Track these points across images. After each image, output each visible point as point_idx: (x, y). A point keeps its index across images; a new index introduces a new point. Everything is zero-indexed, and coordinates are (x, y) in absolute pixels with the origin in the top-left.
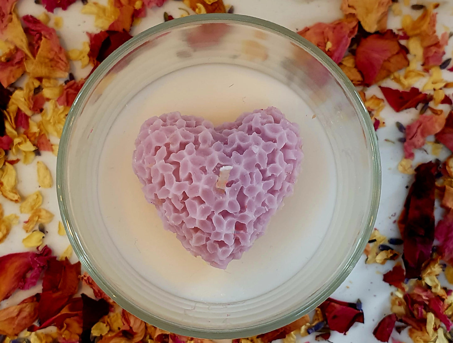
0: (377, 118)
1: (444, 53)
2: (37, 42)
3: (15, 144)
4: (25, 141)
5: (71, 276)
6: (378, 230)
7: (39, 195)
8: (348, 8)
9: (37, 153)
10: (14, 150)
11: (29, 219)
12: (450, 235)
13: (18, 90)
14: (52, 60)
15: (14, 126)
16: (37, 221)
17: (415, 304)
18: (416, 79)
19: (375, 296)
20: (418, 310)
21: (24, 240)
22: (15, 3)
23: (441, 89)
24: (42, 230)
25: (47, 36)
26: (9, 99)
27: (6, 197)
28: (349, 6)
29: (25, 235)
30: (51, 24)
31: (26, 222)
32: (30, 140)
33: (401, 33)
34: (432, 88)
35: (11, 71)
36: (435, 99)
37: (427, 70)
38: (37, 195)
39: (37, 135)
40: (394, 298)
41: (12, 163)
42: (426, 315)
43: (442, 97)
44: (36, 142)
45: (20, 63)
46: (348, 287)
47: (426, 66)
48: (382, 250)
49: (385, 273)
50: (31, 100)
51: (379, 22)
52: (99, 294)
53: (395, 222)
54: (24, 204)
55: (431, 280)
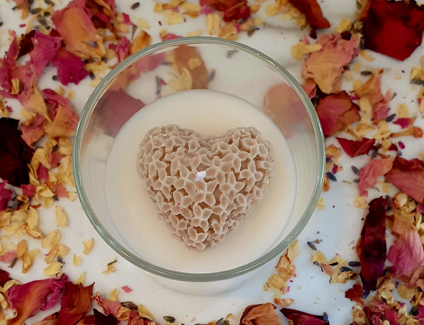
0: (336, 164)
1: (389, 109)
2: (54, 109)
3: (37, 191)
4: (46, 189)
5: (85, 296)
6: (339, 255)
7: (57, 232)
8: (307, 74)
9: (56, 198)
10: (36, 196)
11: (49, 253)
12: (400, 257)
13: (39, 149)
14: (66, 123)
15: (37, 177)
16: (57, 253)
17: (373, 314)
18: (367, 131)
19: (339, 310)
20: (375, 319)
21: (45, 269)
22: (36, 80)
23: (387, 138)
24: (60, 260)
25: (63, 104)
26: (32, 155)
27: (30, 235)
28: (308, 72)
29: (46, 266)
30: (66, 96)
31: (47, 255)
32: (50, 188)
33: (353, 95)
34: (381, 138)
35: (34, 133)
36: (383, 147)
37: (376, 124)
38: (56, 233)
39: (55, 183)
40: (355, 310)
41: (35, 207)
42: (383, 322)
43: (389, 145)
44: (54, 190)
45: (41, 126)
46: (315, 303)
47: (375, 120)
48: (343, 271)
49: (346, 290)
50: (50, 155)
51: (334, 85)
52: (108, 311)
53: (353, 248)
54: (45, 240)
55: (386, 294)
